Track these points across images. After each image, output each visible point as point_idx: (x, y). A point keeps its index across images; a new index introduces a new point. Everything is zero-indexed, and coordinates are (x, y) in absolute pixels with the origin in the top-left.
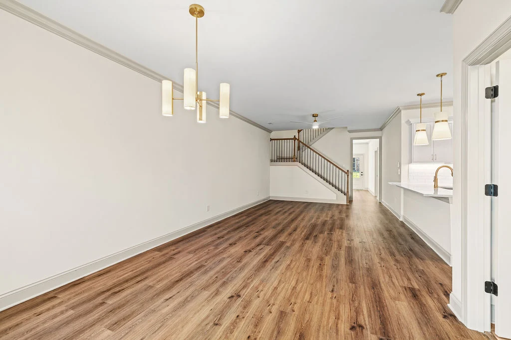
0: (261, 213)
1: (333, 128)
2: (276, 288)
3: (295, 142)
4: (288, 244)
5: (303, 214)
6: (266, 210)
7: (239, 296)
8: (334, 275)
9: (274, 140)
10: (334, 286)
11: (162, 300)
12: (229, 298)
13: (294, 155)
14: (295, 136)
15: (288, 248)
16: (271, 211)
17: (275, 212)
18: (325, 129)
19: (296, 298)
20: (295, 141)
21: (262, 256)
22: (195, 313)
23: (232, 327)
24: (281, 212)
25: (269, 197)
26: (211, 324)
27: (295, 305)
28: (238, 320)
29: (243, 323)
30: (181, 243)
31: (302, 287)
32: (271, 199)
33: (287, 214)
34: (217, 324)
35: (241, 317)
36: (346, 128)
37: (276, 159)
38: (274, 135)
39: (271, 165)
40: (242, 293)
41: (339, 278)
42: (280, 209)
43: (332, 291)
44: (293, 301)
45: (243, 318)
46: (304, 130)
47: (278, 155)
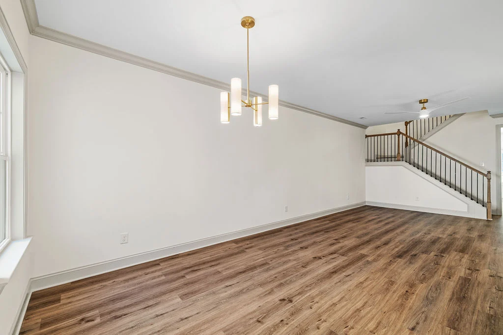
0: (348, 219)
1: (462, 114)
2: (335, 304)
3: (399, 137)
4: (370, 259)
5: (407, 226)
6: (356, 217)
7: (291, 301)
8: (423, 310)
9: (371, 136)
10: (418, 323)
11: (223, 286)
12: (280, 300)
13: (399, 153)
14: (399, 130)
15: (368, 262)
16: (362, 217)
17: (366, 220)
18: (448, 117)
19: (356, 323)
20: (399, 135)
21: (330, 266)
22: (245, 305)
23: (272, 330)
24: (375, 221)
25: (365, 202)
26: (255, 319)
27: (352, 330)
28: (280, 325)
29: (285, 328)
30: (256, 239)
31: (368, 313)
32: (367, 204)
33: (383, 223)
34: (259, 322)
35: (285, 322)
36: (486, 111)
37: (373, 158)
38: (370, 131)
39: (366, 166)
40: (294, 299)
41: (432, 315)
42: (374, 218)
43: (413, 329)
44: (350, 324)
45: (287, 324)
46: (415, 121)
47: (376, 153)
